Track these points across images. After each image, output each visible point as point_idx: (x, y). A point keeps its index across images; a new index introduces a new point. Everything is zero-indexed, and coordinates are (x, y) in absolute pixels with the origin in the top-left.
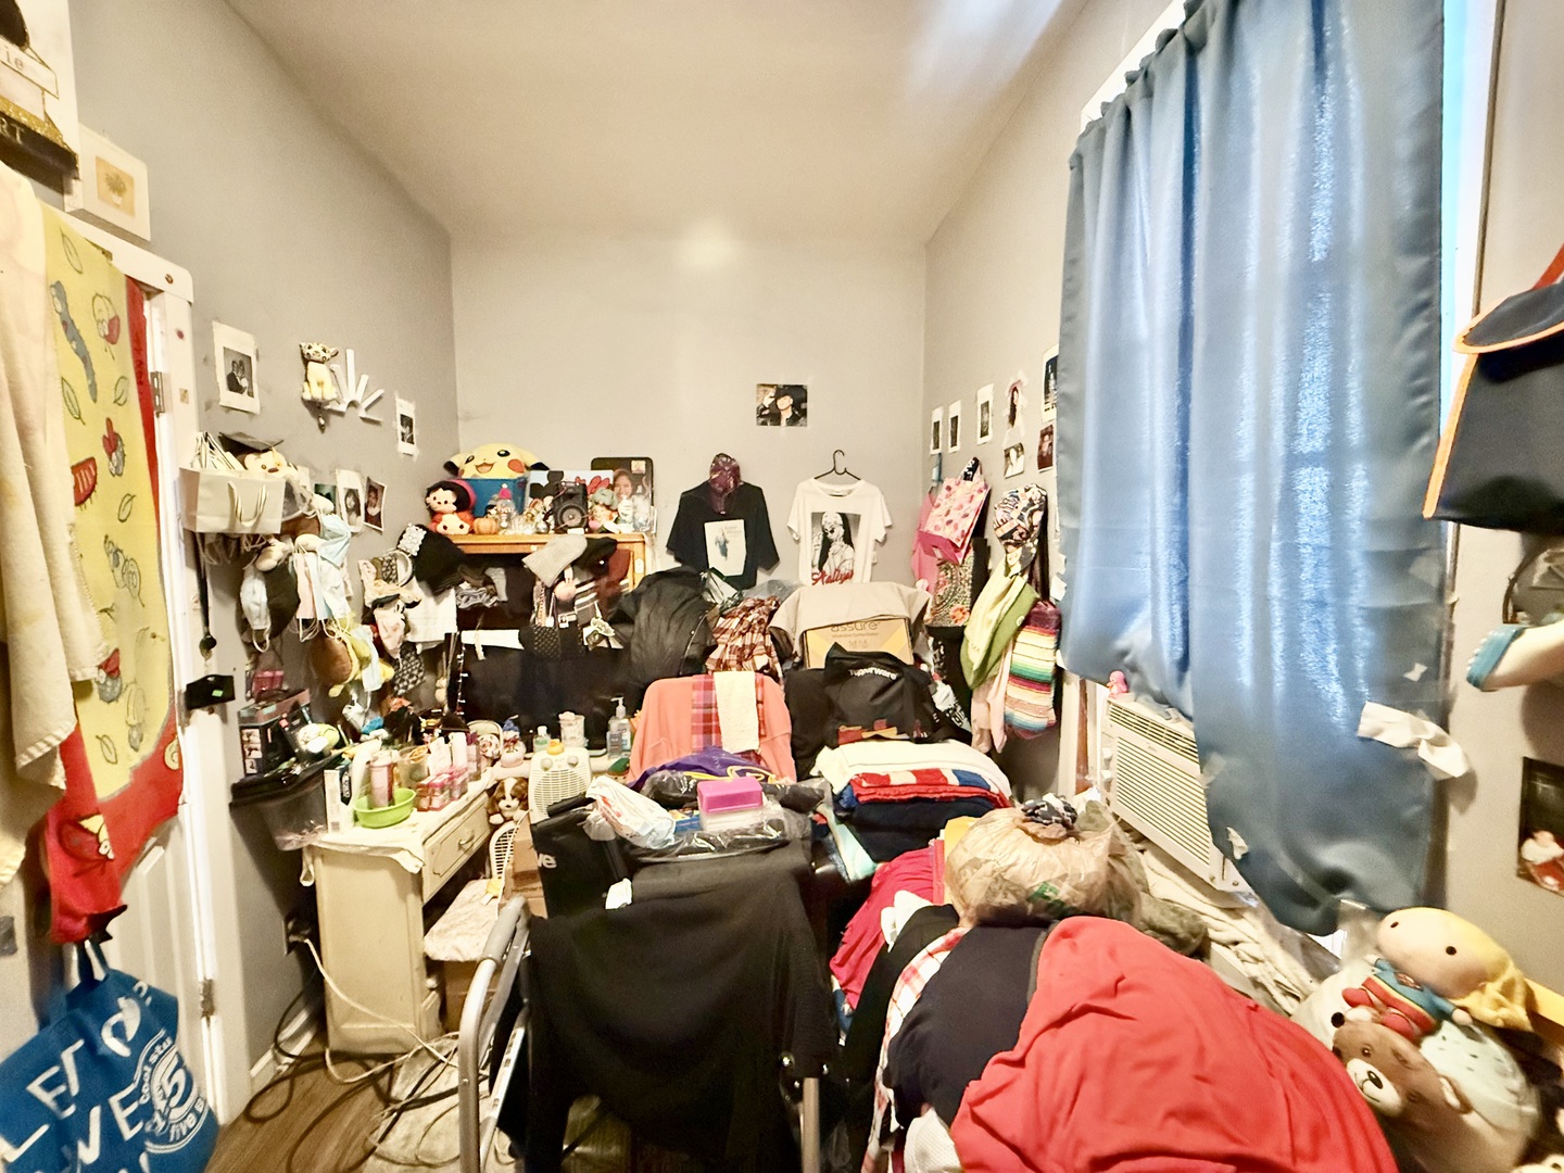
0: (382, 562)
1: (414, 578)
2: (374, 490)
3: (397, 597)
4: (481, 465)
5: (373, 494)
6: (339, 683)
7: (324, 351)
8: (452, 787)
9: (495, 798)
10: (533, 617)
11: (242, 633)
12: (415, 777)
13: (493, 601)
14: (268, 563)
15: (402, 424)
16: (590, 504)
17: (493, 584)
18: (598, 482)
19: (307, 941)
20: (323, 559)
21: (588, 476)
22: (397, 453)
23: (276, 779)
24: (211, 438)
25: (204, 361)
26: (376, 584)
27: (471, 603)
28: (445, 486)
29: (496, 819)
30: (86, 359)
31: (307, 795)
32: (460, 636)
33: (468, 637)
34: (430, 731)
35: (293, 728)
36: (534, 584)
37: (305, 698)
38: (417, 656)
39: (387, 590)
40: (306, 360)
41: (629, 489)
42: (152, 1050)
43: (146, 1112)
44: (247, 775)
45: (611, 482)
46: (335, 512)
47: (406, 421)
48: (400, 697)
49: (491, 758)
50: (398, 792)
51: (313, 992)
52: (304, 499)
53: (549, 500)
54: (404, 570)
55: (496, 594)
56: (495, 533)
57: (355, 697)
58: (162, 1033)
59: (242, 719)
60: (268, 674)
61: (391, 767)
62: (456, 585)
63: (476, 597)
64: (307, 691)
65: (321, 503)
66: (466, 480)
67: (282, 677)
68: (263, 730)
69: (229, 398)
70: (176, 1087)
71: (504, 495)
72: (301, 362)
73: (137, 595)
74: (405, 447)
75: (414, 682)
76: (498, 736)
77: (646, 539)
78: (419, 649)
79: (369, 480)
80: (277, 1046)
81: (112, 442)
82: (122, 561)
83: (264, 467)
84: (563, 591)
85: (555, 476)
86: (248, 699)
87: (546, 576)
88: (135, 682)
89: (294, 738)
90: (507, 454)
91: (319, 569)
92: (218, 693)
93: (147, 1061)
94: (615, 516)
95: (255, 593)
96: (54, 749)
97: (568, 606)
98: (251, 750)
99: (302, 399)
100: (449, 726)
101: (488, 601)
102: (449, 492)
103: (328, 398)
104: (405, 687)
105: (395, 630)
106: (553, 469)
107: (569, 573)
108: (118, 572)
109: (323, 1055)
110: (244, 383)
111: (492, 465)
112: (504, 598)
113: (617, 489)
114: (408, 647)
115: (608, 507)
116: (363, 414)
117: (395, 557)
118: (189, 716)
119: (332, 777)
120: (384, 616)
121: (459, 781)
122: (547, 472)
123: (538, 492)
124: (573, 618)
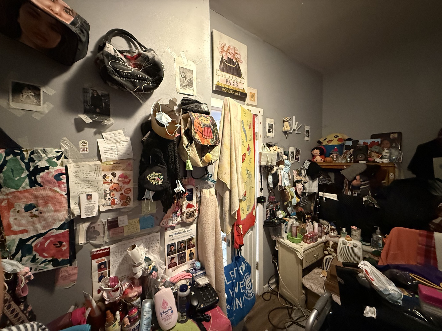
0: (299, 170)
1: (307, 175)
2: (298, 151)
3: (302, 180)
4: (329, 141)
5: (297, 153)
6: (286, 202)
7: (288, 119)
8: (313, 238)
9: (326, 246)
10: (343, 190)
11: (268, 187)
12: (303, 231)
13: (330, 183)
14: (273, 172)
15: (306, 133)
16: (369, 152)
17: (330, 178)
18: (373, 144)
19: (276, 262)
20: (284, 171)
21: (369, 141)
22: (304, 140)
23: (272, 222)
24: (265, 144)
25: (264, 127)
26: (297, 176)
27: (323, 183)
28: (317, 148)
29: (326, 252)
30: (246, 134)
31: (278, 228)
32: (318, 193)
33: (321, 194)
34: (308, 219)
35: (276, 211)
36: (344, 180)
37: (279, 204)
38: (306, 196)
39: (299, 178)
40: (284, 122)
41: (389, 145)
42: (246, 276)
43: (244, 288)
44: (267, 219)
45: (380, 143)
46: (288, 159)
47: (307, 131)
48: (301, 207)
49: (326, 233)
50: (298, 234)
51: (276, 275)
52: (281, 157)
53: (352, 150)
54: (304, 173)
55: (331, 181)
56: (331, 162)
57: (290, 206)
58: (248, 273)
59: (266, 207)
60: (272, 197)
61: (297, 227)
62: (319, 177)
63: (324, 181)
64: (279, 202)
65: (285, 157)
66: (323, 146)
67: (275, 198)
68: (270, 210)
69: (269, 135)
70: (249, 285)
71: (336, 150)
72: (283, 122)
73: (250, 179)
74: (306, 139)
75: (305, 203)
76: (328, 227)
77: (396, 165)
78: (307, 194)
79: (297, 149)
80: (269, 284)
81: (249, 149)
82: (248, 172)
83: (274, 150)
84: (355, 182)
85: (356, 143)
86: (268, 202)
87: (349, 177)
88: (249, 197)
89: (276, 213)
90: (338, 136)
91: (283, 174)
92: (263, 200)
93: (245, 278)
94: (381, 156)
95: (270, 179)
96: (236, 212)
97: (357, 188)
98: (268, 214)
99: (283, 131)
100: (314, 219)
101: (328, 183)
102: (318, 150)
103: (288, 130)
104: (303, 204)
105: (301, 189)
106: (354, 140)
107: (358, 177)
108: (248, 175)
109: (277, 293)
110: (271, 130)
111: (332, 141)
112: (333, 182)
113: (382, 146)
114: (304, 194)
115: (377, 153)
116: (296, 132)
117: (302, 169)
118: (258, 204)
119: (283, 226)
120: (298, 185)
121: (315, 237)
122: (352, 141)
123: (348, 148)
124: (359, 192)
